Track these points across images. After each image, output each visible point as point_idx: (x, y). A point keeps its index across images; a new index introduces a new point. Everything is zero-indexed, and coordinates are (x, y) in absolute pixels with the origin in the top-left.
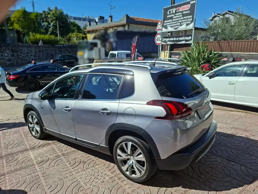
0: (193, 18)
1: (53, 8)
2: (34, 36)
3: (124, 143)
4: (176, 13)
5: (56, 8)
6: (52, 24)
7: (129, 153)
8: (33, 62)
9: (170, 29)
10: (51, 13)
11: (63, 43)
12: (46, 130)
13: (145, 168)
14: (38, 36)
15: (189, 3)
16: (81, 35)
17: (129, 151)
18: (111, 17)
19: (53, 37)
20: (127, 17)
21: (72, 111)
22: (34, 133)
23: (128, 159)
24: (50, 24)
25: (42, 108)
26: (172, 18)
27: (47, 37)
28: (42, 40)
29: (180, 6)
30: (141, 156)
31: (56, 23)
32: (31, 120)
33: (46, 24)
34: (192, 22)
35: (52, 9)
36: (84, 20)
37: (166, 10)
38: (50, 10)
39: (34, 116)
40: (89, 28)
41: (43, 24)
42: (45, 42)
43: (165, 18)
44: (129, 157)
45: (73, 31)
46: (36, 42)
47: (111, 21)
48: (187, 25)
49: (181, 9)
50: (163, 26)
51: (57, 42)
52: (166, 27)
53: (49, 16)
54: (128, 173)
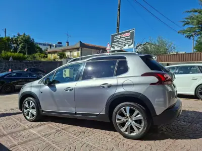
0: (133, 41)
1: (22, 34)
2: (5, 53)
3: (123, 108)
4: (120, 38)
5: (25, 34)
6: (20, 46)
7: (128, 115)
8: (10, 70)
9: (116, 49)
10: (20, 37)
11: (29, 59)
12: (43, 111)
13: (143, 125)
14: (9, 54)
15: (129, 31)
16: (43, 55)
17: (128, 114)
18: (68, 42)
19: (22, 55)
20: (80, 42)
21: (73, 90)
22: (28, 118)
23: (127, 121)
24: (19, 46)
25: (42, 92)
26: (118, 41)
27: (16, 54)
28: (13, 57)
29: (123, 33)
30: (139, 115)
31: (24, 45)
32: (27, 106)
33: (15, 45)
34: (132, 44)
35: (20, 34)
36: (44, 45)
37: (113, 36)
38: (19, 35)
39: (31, 101)
40: (49, 50)
41: (12, 45)
42: (14, 58)
43: (113, 42)
44: (127, 119)
45: (36, 52)
46: (7, 58)
47: (68, 45)
48: (129, 46)
49: (124, 35)
50: (111, 47)
51: (25, 59)
52: (114, 48)
53: (18, 39)
54: (127, 133)
